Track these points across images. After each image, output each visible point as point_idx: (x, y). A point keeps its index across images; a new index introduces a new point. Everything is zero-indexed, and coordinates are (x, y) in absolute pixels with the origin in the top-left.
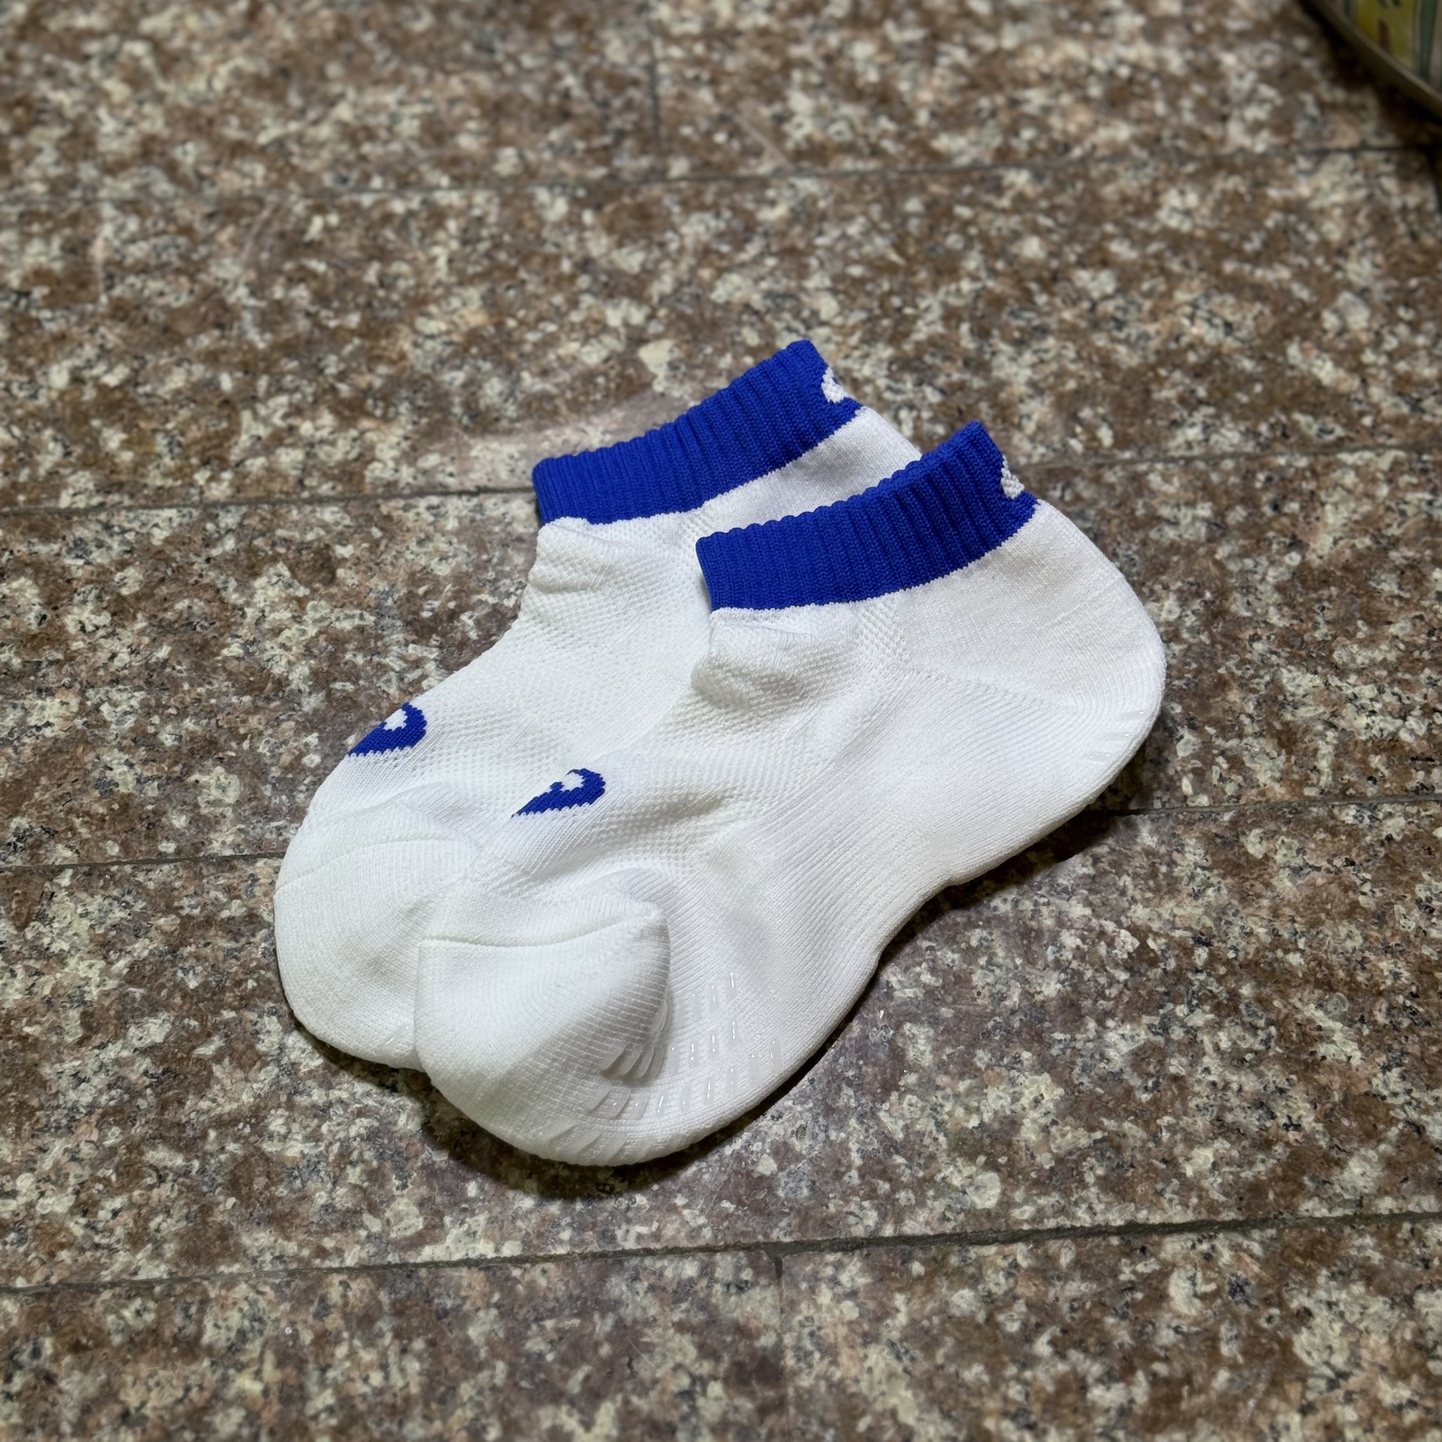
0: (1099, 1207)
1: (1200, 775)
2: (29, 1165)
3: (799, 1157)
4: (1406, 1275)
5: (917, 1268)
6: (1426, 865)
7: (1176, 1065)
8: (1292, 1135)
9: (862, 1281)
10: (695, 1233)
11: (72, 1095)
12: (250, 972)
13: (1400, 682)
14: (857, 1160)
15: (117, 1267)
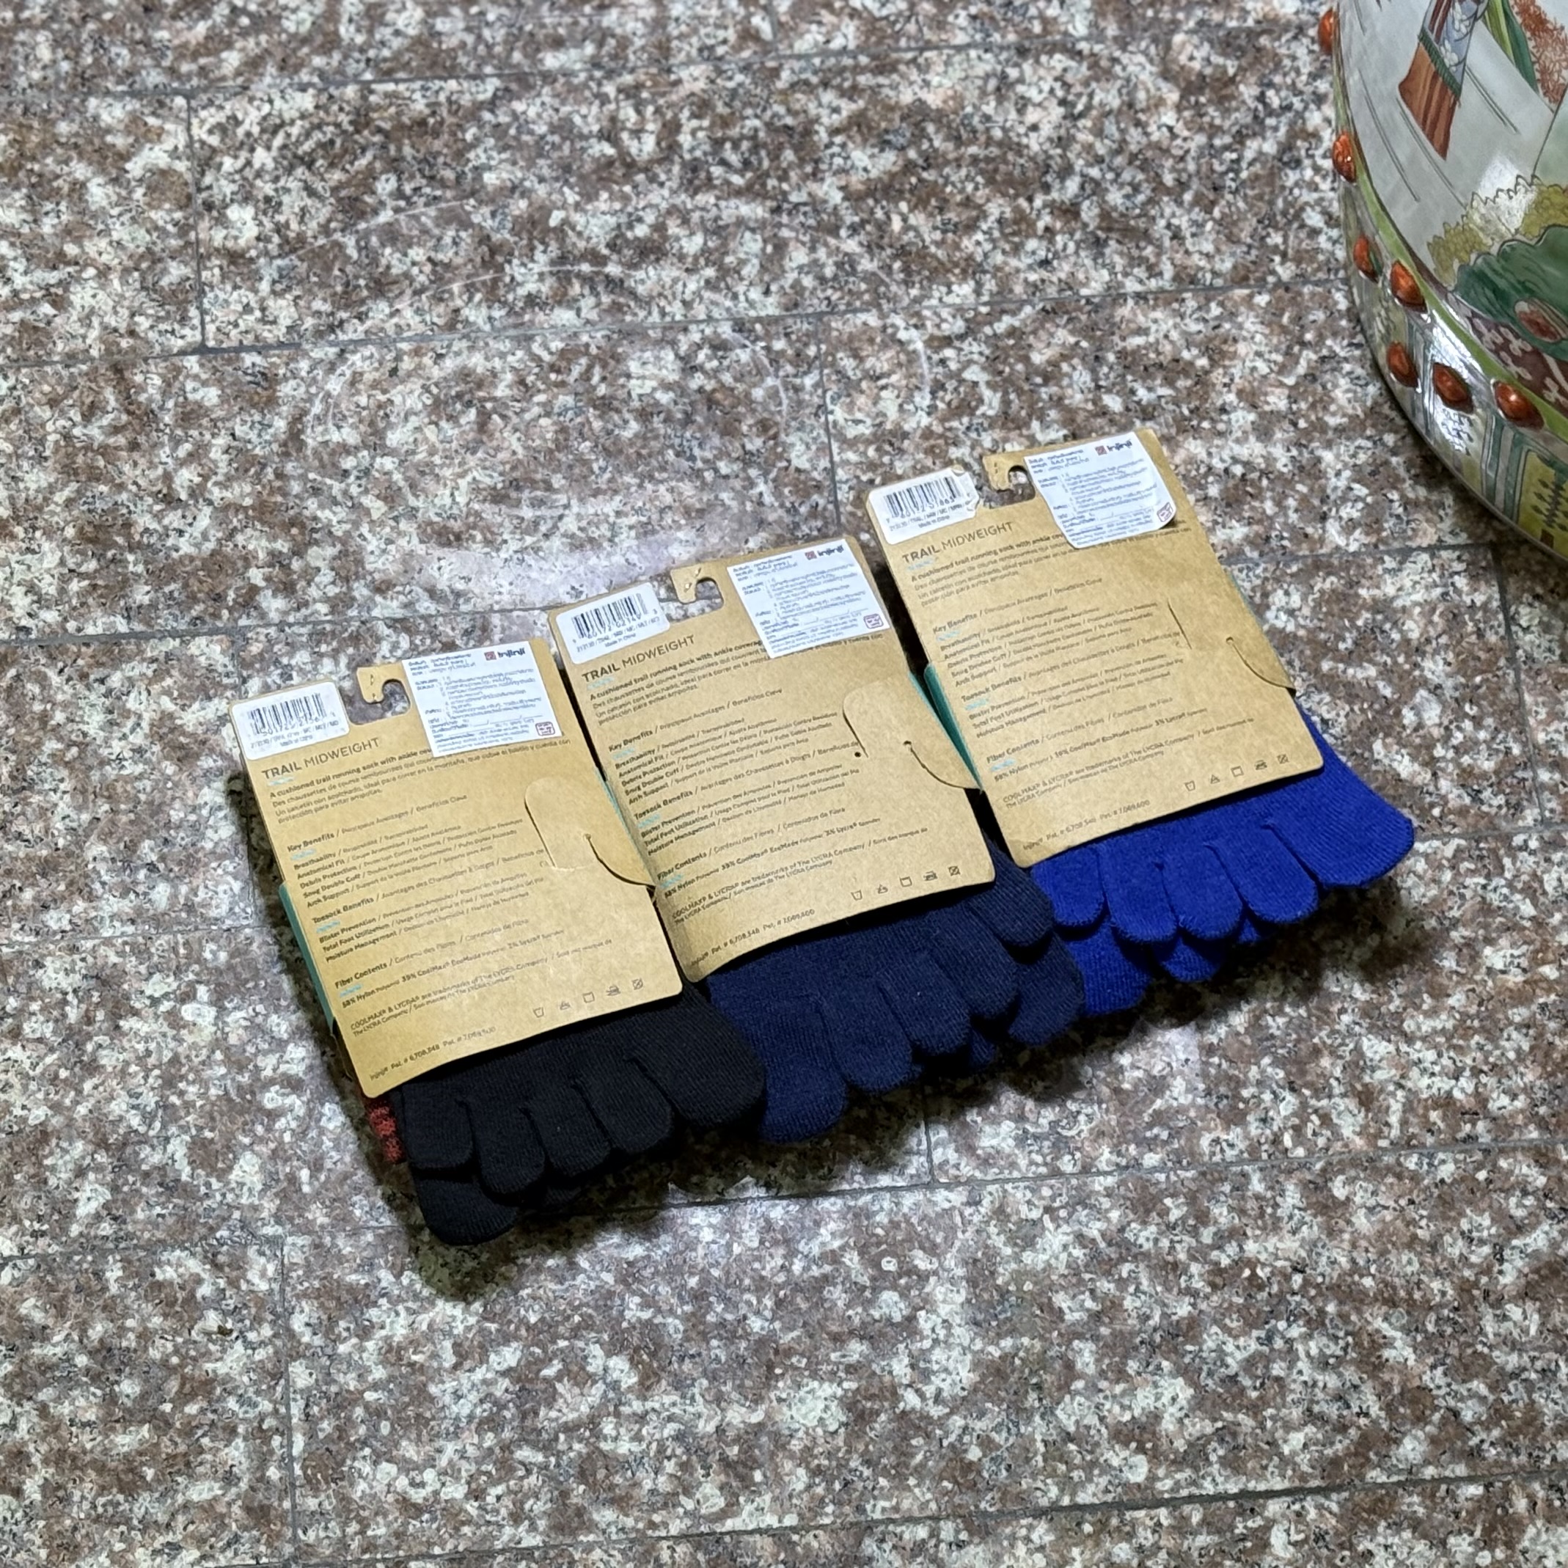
0: (1220, 1479)
1: (1298, 1130)
2: (430, 1462)
3: (998, 1447)
4: (1442, 1524)
5: (1088, 1528)
6: (1470, 1203)
7: (1278, 1369)
8: (1363, 1421)
9: (1049, 1538)
10: (924, 1506)
11: (455, 1409)
12: (575, 1309)
13: (1455, 1047)
14: (1042, 1449)
15: (505, 1538)
